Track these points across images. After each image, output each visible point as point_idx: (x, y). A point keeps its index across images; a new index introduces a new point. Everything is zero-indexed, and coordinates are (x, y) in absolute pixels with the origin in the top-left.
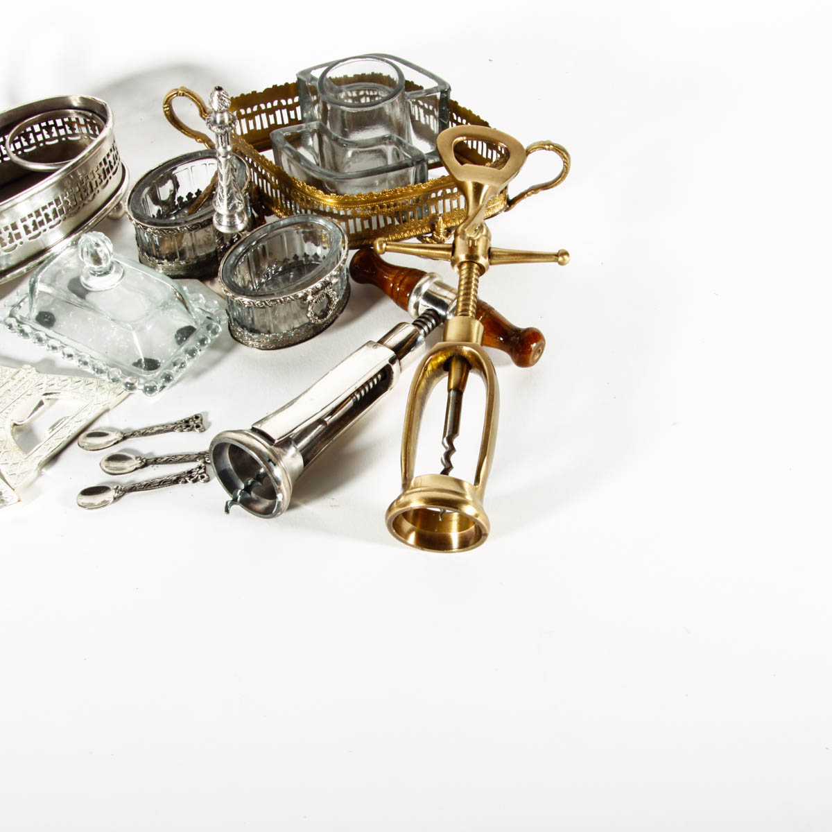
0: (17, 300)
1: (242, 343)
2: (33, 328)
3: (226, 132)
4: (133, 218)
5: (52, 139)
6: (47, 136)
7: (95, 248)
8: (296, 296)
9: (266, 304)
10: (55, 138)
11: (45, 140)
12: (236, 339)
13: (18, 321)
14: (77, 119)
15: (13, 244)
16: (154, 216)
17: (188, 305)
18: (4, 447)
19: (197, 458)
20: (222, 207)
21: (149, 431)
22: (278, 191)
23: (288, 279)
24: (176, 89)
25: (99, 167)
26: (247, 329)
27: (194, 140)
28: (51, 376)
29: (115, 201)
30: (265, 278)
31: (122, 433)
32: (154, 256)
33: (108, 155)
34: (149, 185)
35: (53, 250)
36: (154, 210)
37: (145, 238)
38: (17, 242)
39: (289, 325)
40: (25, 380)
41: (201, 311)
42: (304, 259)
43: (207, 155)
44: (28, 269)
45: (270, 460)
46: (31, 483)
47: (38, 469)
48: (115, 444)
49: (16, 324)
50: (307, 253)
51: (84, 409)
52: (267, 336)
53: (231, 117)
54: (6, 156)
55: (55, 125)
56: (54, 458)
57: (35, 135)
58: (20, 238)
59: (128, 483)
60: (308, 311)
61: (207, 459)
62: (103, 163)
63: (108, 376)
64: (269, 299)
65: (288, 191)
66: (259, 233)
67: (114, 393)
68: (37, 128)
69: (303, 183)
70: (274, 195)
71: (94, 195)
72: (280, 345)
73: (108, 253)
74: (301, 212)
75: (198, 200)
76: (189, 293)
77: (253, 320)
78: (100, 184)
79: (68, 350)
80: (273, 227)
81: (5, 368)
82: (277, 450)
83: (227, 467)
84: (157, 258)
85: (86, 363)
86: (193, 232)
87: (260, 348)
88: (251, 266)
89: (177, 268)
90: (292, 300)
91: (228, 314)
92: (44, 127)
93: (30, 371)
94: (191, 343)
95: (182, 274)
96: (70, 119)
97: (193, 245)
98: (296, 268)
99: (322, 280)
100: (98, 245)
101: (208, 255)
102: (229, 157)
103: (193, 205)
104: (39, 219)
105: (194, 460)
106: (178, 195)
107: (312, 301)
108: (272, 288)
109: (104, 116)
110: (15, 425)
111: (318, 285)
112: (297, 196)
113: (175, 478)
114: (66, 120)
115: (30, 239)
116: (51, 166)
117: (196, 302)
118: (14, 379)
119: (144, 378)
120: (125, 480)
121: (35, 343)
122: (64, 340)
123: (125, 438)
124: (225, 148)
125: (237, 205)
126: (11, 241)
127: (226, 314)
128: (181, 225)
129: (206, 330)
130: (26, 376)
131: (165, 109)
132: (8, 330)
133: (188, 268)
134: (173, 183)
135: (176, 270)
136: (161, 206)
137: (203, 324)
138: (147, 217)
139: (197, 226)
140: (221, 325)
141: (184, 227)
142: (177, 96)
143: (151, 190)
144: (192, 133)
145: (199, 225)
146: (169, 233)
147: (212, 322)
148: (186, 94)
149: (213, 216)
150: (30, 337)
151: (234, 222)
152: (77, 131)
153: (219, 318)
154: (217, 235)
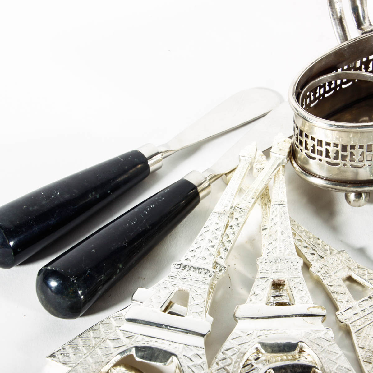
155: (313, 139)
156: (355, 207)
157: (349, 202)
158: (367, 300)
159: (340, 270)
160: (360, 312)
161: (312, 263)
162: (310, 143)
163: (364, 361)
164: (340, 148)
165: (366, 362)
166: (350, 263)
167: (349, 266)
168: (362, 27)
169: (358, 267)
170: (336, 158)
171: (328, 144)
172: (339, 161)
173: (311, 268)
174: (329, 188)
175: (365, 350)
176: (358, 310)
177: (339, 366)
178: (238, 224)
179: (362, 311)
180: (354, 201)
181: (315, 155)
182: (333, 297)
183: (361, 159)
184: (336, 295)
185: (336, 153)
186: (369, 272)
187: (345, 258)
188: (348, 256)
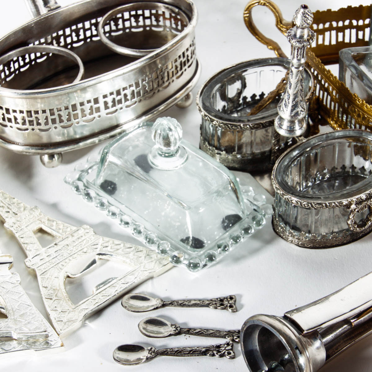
0: (87, 166)
1: (282, 238)
2: (98, 194)
3: (303, 46)
4: (202, 110)
5: (137, 27)
6: (134, 24)
7: (168, 131)
8: (341, 203)
9: (312, 206)
10: (140, 27)
11: (131, 27)
12: (277, 233)
13: (85, 186)
14: (164, 12)
15: (92, 116)
16: (219, 110)
17: (239, 195)
18: (56, 296)
19: (226, 335)
20: (285, 112)
21: (187, 303)
22: (337, 105)
23: (333, 186)
25: (178, 59)
26: (290, 226)
27: (265, 46)
28: (107, 239)
29: (185, 91)
30: (312, 182)
31: (162, 301)
32: (214, 146)
33: (187, 50)
34: (220, 82)
35: (124, 127)
36: (220, 105)
37: (210, 129)
38: (96, 115)
39: (329, 228)
40: (83, 238)
41: (248, 203)
42: (351, 171)
44: (100, 141)
45: (297, 348)
46: (74, 332)
47: (83, 320)
48: (155, 309)
49: (83, 188)
50: (355, 165)
51: (132, 273)
52: (307, 234)
53: (310, 33)
54: (96, 36)
55: (143, 15)
56: (98, 313)
57: (124, 21)
58: (99, 112)
59: (161, 346)
60: (349, 218)
61: (235, 337)
62: (182, 56)
63: (158, 247)
64: (316, 202)
65: (346, 105)
66: (314, 140)
67: (160, 263)
68: (126, 15)
69: (362, 101)
70: (332, 108)
71: (169, 83)
72: (317, 246)
73: (178, 138)
74: (355, 127)
75: (262, 102)
76: (241, 184)
77: (296, 218)
78: (176, 74)
79: (126, 218)
80: (327, 137)
81: (66, 225)
82: (304, 339)
83: (254, 348)
84: (217, 149)
85: (140, 232)
86: (254, 131)
87: (298, 245)
88: (302, 169)
89: (233, 160)
90: (337, 206)
91: (274, 210)
92: (133, 16)
93: (87, 231)
94: (236, 230)
95: (237, 166)
96: (157, 11)
97: (252, 142)
98: (341, 178)
99: (368, 192)
100: (170, 130)
101: (263, 153)
102: (301, 69)
103: (256, 106)
104: (119, 97)
105: (224, 337)
106: (244, 94)
107: (355, 210)
108: (317, 192)
109: (190, 15)
110: (68, 277)
111: (363, 196)
112: (355, 112)
113: (204, 350)
114: (154, 12)
115: (107, 114)
116: (136, 52)
117: (245, 194)
118: (73, 236)
119: (189, 255)
120: (159, 343)
121: (97, 207)
122: (123, 207)
123: (164, 305)
124: (299, 60)
125: (299, 112)
126: (91, 113)
127: (272, 210)
128: (244, 122)
129: (251, 221)
130: (84, 235)
131: (245, 15)
132: (75, 192)
133: (243, 162)
134: (242, 83)
135: (232, 162)
136: (227, 103)
137: (249, 214)
138: (214, 111)
139: (258, 126)
140: (265, 218)
141: (247, 125)
142: (258, 5)
143: (221, 87)
144: (265, 39)
145: (261, 125)
146: (232, 128)
147: (258, 214)
148: (267, 4)
149: (275, 119)
150: (93, 201)
151: (294, 128)
152: (161, 23)
153: (265, 211)
154: (274, 137)
155: (1, 108)
156: (49, 168)
157: (44, 164)
158: (53, 246)
159: (32, 223)
160: (46, 257)
161: (7, 220)
162: (1, 112)
163: (46, 298)
164: (25, 115)
165: (48, 298)
166: (41, 216)
167: (40, 219)
168: (48, 5)
169: (48, 220)
170: (24, 123)
171: (15, 111)
172: (27, 126)
173: (5, 225)
174: (24, 152)
175: (48, 289)
176: (44, 256)
177: (21, 303)
179: (47, 256)
181: (6, 123)
182: (23, 247)
183: (47, 123)
184: (26, 245)
185: (23, 119)
186: (58, 223)
187: (37, 212)
188: (40, 211)
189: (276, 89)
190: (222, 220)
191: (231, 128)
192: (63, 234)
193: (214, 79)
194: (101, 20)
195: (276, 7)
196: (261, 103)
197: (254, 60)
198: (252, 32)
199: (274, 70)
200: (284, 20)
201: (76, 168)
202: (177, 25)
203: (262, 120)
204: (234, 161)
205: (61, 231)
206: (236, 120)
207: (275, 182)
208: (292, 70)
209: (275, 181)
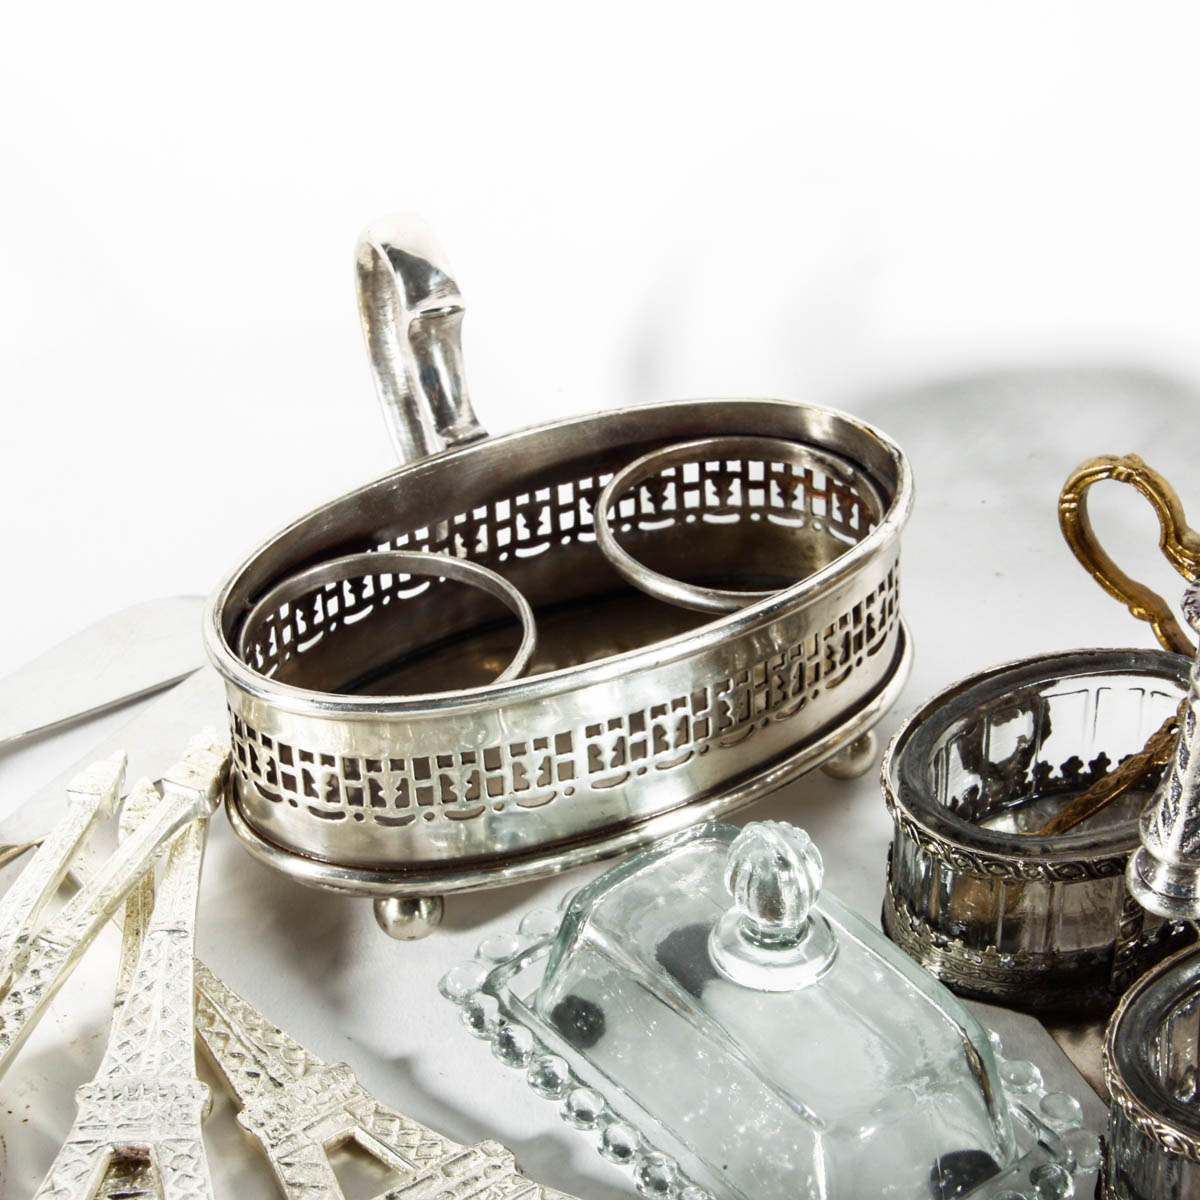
0: (516, 946)
2: (540, 1042)
4: (897, 802)
5: (724, 510)
6: (712, 500)
7: (776, 870)
10: (732, 510)
11: (704, 508)
13: (502, 1009)
14: (808, 473)
16: (955, 801)
20: (1163, 839)
24: (1112, 459)
25: (836, 628)
27: (1124, 607)
28: (555, 1195)
29: (854, 727)
32: (928, 920)
33: (870, 599)
34: (966, 715)
35: (650, 830)
36: (960, 783)
37: (917, 864)
38: (560, 786)
40: (479, 1185)
41: (1025, 1119)
43: (1155, 667)
44: (566, 867)
49: (497, 1017)
54: (589, 529)
55: (744, 474)
57: (682, 488)
58: (572, 776)
62: (850, 619)
68: (691, 473)
71: (803, 701)
73: (807, 894)
75: (1096, 788)
76: (1004, 1054)
77: (1175, 1192)
78: (827, 673)
79: (620, 1134)
81: (431, 1134)
84: (935, 926)
85: (661, 1186)
86: (1058, 885)
89: (985, 970)
91: (1105, 1152)
92: (713, 475)
93: (497, 1161)
95: (996, 990)
96: (788, 468)
97: (1050, 917)
100: (785, 864)
101: (1085, 958)
103: (1077, 798)
104: (638, 737)
106: (1041, 756)
109: (890, 490)
114: (777, 467)
115: (597, 785)
116: (706, 595)
117: (1017, 1088)
118: (448, 1175)
121: (534, 1085)
122: (616, 1097)
126: (545, 781)
127: (1098, 1151)
128: (1029, 856)
129: (1028, 1180)
130: (485, 1174)
131: (1066, 505)
132: (471, 1029)
133: (1019, 979)
134: (1036, 722)
135: (984, 975)
136: (984, 778)
137: (1024, 1157)
138: (935, 809)
139: (1074, 871)
140: (1073, 1177)
141: (1037, 865)
142: (1108, 477)
143: (969, 728)
144: (1122, 584)
145: (1083, 868)
146: (989, 871)
147: (1052, 1160)
148: (1138, 479)
149: (1130, 854)
150: (525, 1064)
151: (1189, 891)
152: (798, 505)
153: (1074, 1154)
154: (1125, 911)
155: (267, 742)
156: (400, 939)
157: (384, 926)
159: (322, 1119)
161: (247, 1100)
162: (264, 754)
164: (338, 769)
166: (357, 1098)
167: (351, 1108)
168: (451, 428)
169: (377, 1112)
170: (332, 796)
171: (306, 756)
172: (342, 804)
173: (239, 1116)
174: (324, 884)
178: (38, 988)
180: (395, 922)
181: (279, 789)
182: (289, 1195)
183: (402, 802)
184: (296, 1192)
185: (332, 781)
186: (406, 1125)
187: (346, 1085)
188: (354, 1081)
189: (1143, 753)
190: (931, 1167)
191: (985, 871)
192: (417, 1163)
193: (946, 703)
194: (608, 481)
195: (1166, 490)
196: (1092, 793)
197: (1079, 654)
198: (1084, 558)
199: (1143, 691)
200: (1190, 530)
201: (482, 949)
202: (847, 515)
203: (1088, 852)
204: (987, 973)
205: (412, 1154)
206: (1005, 846)
207: (1110, 1067)
208: (1194, 709)
209: (1113, 1063)
